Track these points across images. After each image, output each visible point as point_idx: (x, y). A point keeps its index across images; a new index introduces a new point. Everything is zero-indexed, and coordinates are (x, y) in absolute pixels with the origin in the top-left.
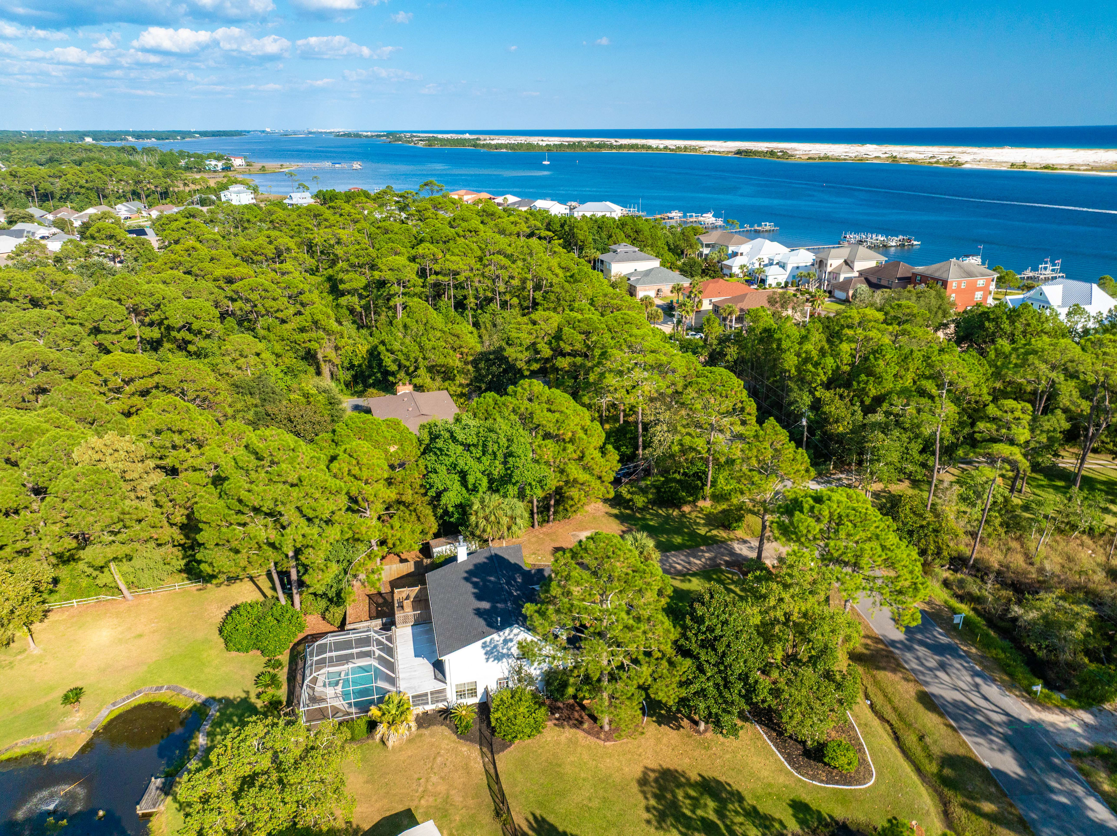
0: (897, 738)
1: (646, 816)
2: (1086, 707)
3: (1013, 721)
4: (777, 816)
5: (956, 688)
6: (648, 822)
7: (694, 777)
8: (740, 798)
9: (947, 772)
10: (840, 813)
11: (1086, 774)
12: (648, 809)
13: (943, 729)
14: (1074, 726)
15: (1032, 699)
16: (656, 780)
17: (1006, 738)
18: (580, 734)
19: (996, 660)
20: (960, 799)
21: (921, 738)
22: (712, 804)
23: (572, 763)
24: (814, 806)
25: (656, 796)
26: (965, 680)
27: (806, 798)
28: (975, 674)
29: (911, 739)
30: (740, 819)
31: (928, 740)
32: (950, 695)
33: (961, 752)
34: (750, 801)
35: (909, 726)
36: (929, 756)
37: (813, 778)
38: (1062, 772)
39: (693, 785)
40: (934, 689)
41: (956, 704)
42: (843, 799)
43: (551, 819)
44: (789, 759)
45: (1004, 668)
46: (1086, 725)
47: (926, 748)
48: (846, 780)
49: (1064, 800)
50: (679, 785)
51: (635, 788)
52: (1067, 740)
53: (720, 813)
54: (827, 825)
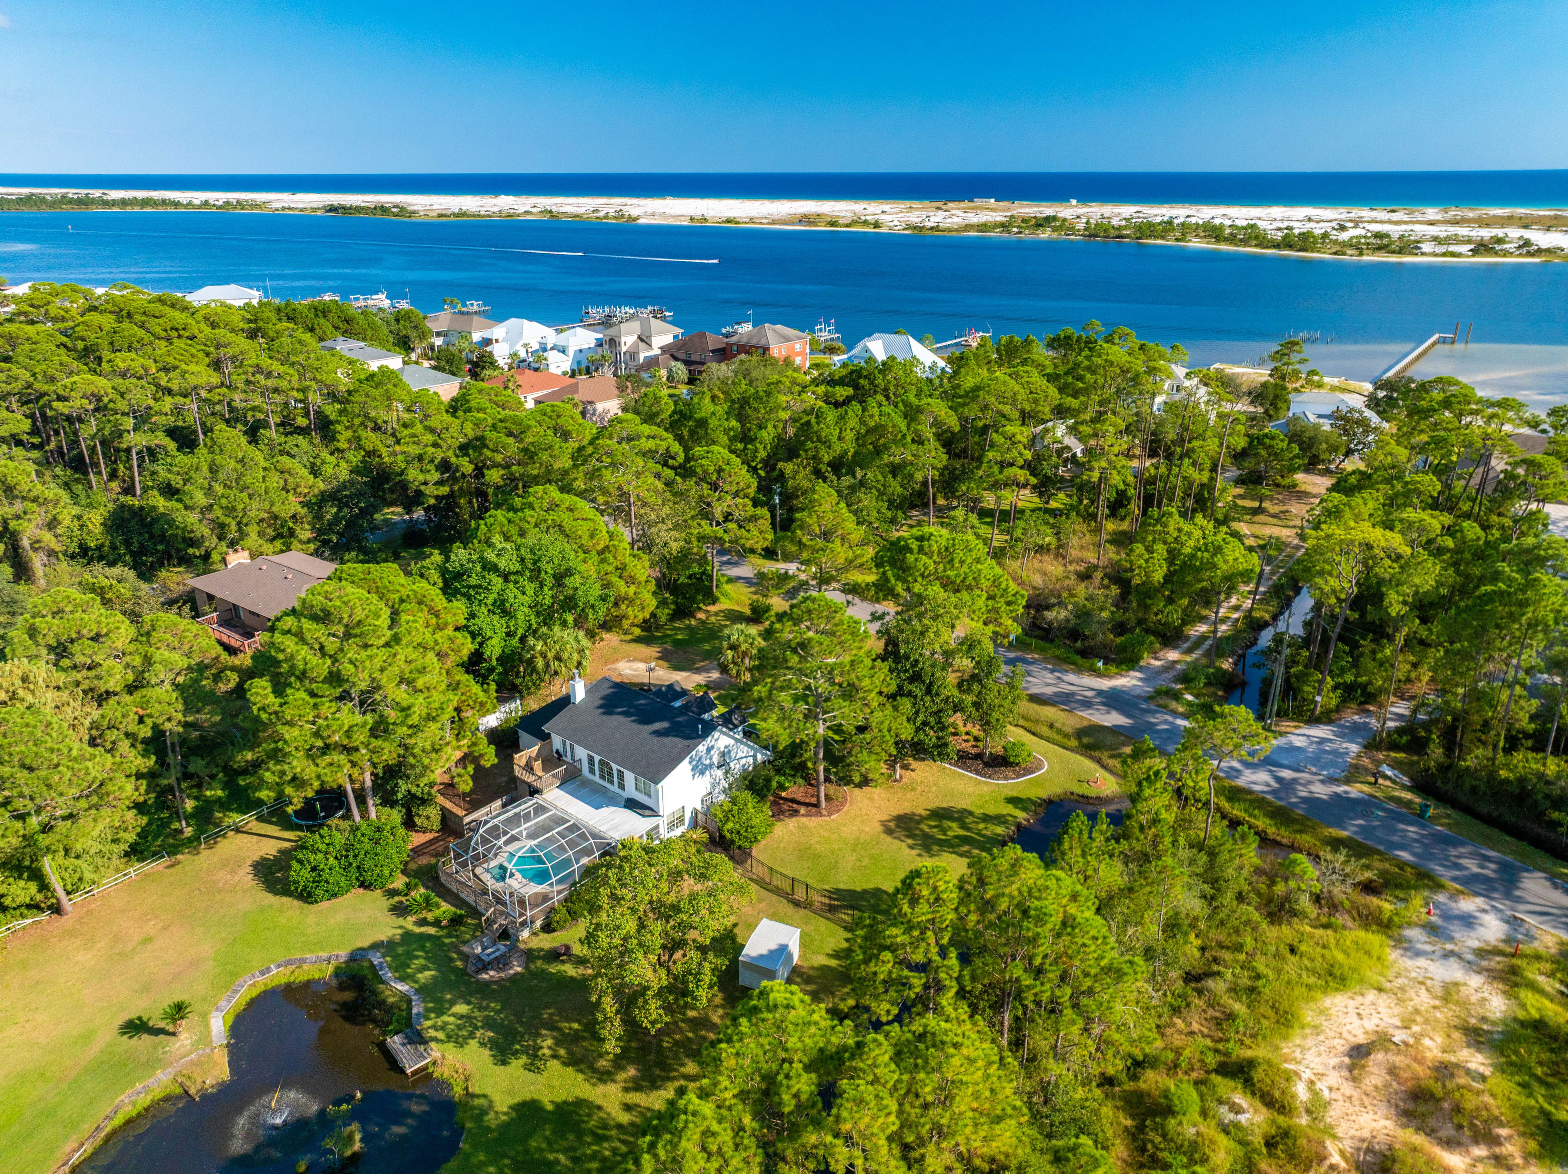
0: (1034, 734)
1: (914, 852)
2: (1133, 669)
3: (1100, 693)
4: (1004, 812)
5: (1048, 685)
6: (920, 855)
7: (924, 813)
8: (971, 813)
9: (1085, 740)
10: (1044, 794)
11: (1165, 707)
12: (911, 847)
13: (1062, 714)
14: (1135, 682)
15: (1099, 674)
16: (897, 826)
17: (1104, 704)
18: (804, 820)
19: (1057, 658)
20: (1106, 754)
21: (1051, 726)
22: (954, 825)
23: (818, 842)
24: (1023, 796)
25: (908, 837)
26: (1049, 677)
27: (1015, 794)
28: (1052, 671)
29: (1044, 730)
30: (981, 826)
31: (1057, 725)
32: (1049, 690)
33: (1085, 723)
34: (978, 811)
35: (1037, 721)
36: (1066, 736)
37: (1006, 778)
38: (1154, 712)
39: (928, 818)
40: (1034, 690)
41: (1057, 694)
42: (1036, 783)
43: (842, 886)
44: (977, 772)
45: (1066, 661)
46: (1141, 679)
47: (1059, 732)
48: (1029, 771)
49: (1165, 727)
50: (919, 822)
51: (888, 839)
52: (1138, 692)
53: (964, 827)
54: (1040, 805)
